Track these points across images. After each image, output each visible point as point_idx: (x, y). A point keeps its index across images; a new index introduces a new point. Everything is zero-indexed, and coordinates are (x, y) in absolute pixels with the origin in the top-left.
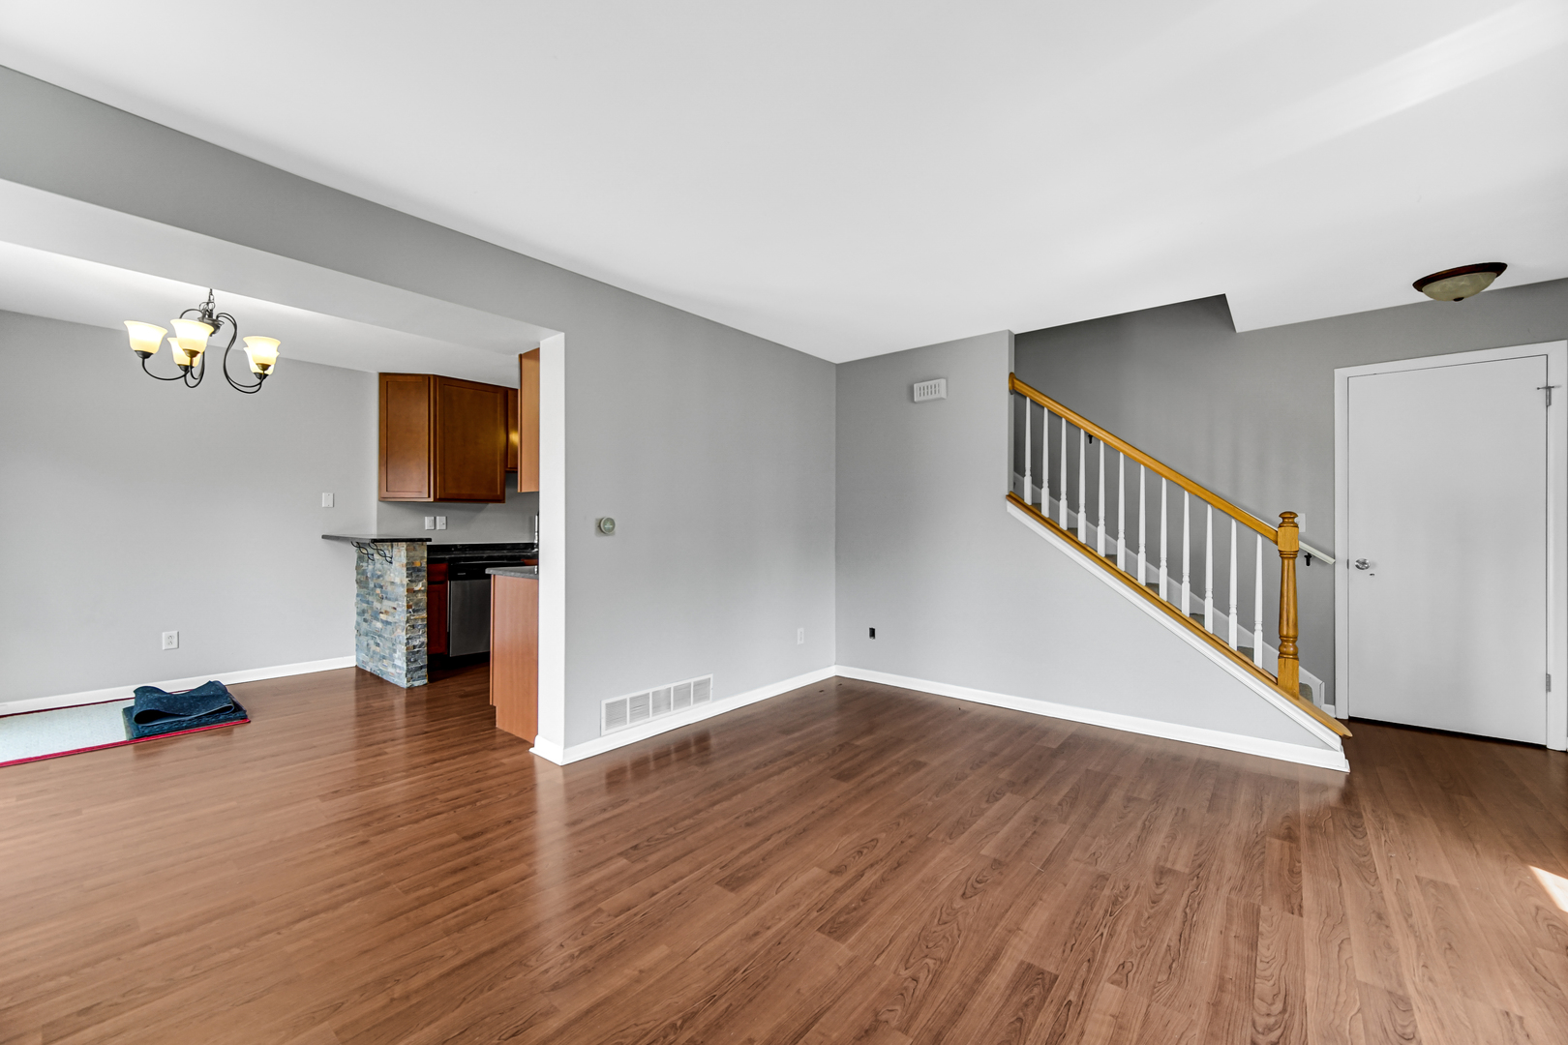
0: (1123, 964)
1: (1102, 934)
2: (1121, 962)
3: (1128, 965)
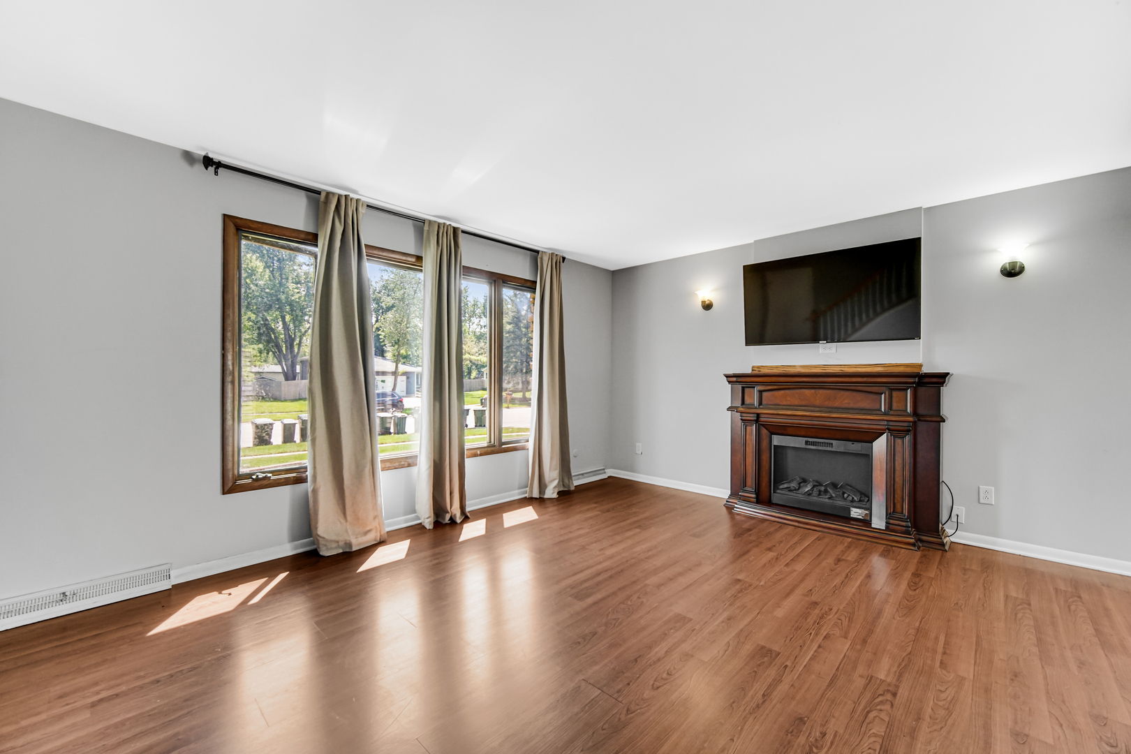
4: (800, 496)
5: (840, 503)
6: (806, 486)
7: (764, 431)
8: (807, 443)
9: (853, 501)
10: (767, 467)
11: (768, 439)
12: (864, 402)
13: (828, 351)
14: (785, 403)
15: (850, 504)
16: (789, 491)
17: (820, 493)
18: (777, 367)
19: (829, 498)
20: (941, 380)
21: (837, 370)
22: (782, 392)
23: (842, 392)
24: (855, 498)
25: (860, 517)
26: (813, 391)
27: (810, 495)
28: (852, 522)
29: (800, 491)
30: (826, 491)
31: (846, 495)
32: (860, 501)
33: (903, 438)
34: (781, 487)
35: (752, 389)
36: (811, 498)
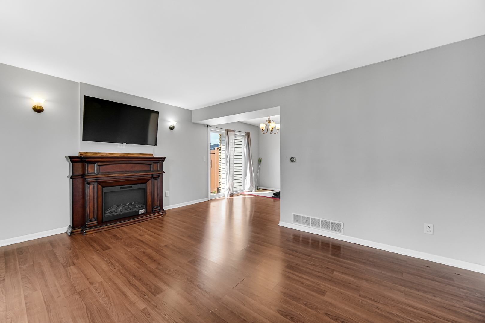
0: (150, 315)
1: (165, 315)
2: (151, 315)
3: (149, 316)
4: (118, 213)
5: (135, 210)
6: (119, 208)
7: (100, 186)
8: (121, 188)
9: (139, 207)
10: (101, 205)
11: (101, 190)
12: (145, 168)
13: (121, 147)
14: (112, 171)
15: (138, 209)
16: (112, 213)
17: (126, 209)
18: (96, 153)
19: (130, 210)
20: (163, 159)
21: (125, 156)
22: (111, 166)
23: (137, 165)
24: (140, 206)
25: (143, 213)
26: (126, 165)
27: (121, 211)
28: (140, 216)
29: (117, 211)
30: (128, 207)
31: (136, 206)
32: (142, 206)
33: (157, 180)
34: (107, 212)
35: (93, 165)
36: (123, 212)
